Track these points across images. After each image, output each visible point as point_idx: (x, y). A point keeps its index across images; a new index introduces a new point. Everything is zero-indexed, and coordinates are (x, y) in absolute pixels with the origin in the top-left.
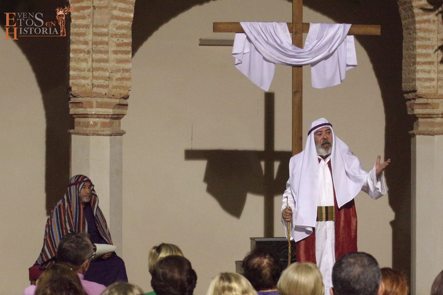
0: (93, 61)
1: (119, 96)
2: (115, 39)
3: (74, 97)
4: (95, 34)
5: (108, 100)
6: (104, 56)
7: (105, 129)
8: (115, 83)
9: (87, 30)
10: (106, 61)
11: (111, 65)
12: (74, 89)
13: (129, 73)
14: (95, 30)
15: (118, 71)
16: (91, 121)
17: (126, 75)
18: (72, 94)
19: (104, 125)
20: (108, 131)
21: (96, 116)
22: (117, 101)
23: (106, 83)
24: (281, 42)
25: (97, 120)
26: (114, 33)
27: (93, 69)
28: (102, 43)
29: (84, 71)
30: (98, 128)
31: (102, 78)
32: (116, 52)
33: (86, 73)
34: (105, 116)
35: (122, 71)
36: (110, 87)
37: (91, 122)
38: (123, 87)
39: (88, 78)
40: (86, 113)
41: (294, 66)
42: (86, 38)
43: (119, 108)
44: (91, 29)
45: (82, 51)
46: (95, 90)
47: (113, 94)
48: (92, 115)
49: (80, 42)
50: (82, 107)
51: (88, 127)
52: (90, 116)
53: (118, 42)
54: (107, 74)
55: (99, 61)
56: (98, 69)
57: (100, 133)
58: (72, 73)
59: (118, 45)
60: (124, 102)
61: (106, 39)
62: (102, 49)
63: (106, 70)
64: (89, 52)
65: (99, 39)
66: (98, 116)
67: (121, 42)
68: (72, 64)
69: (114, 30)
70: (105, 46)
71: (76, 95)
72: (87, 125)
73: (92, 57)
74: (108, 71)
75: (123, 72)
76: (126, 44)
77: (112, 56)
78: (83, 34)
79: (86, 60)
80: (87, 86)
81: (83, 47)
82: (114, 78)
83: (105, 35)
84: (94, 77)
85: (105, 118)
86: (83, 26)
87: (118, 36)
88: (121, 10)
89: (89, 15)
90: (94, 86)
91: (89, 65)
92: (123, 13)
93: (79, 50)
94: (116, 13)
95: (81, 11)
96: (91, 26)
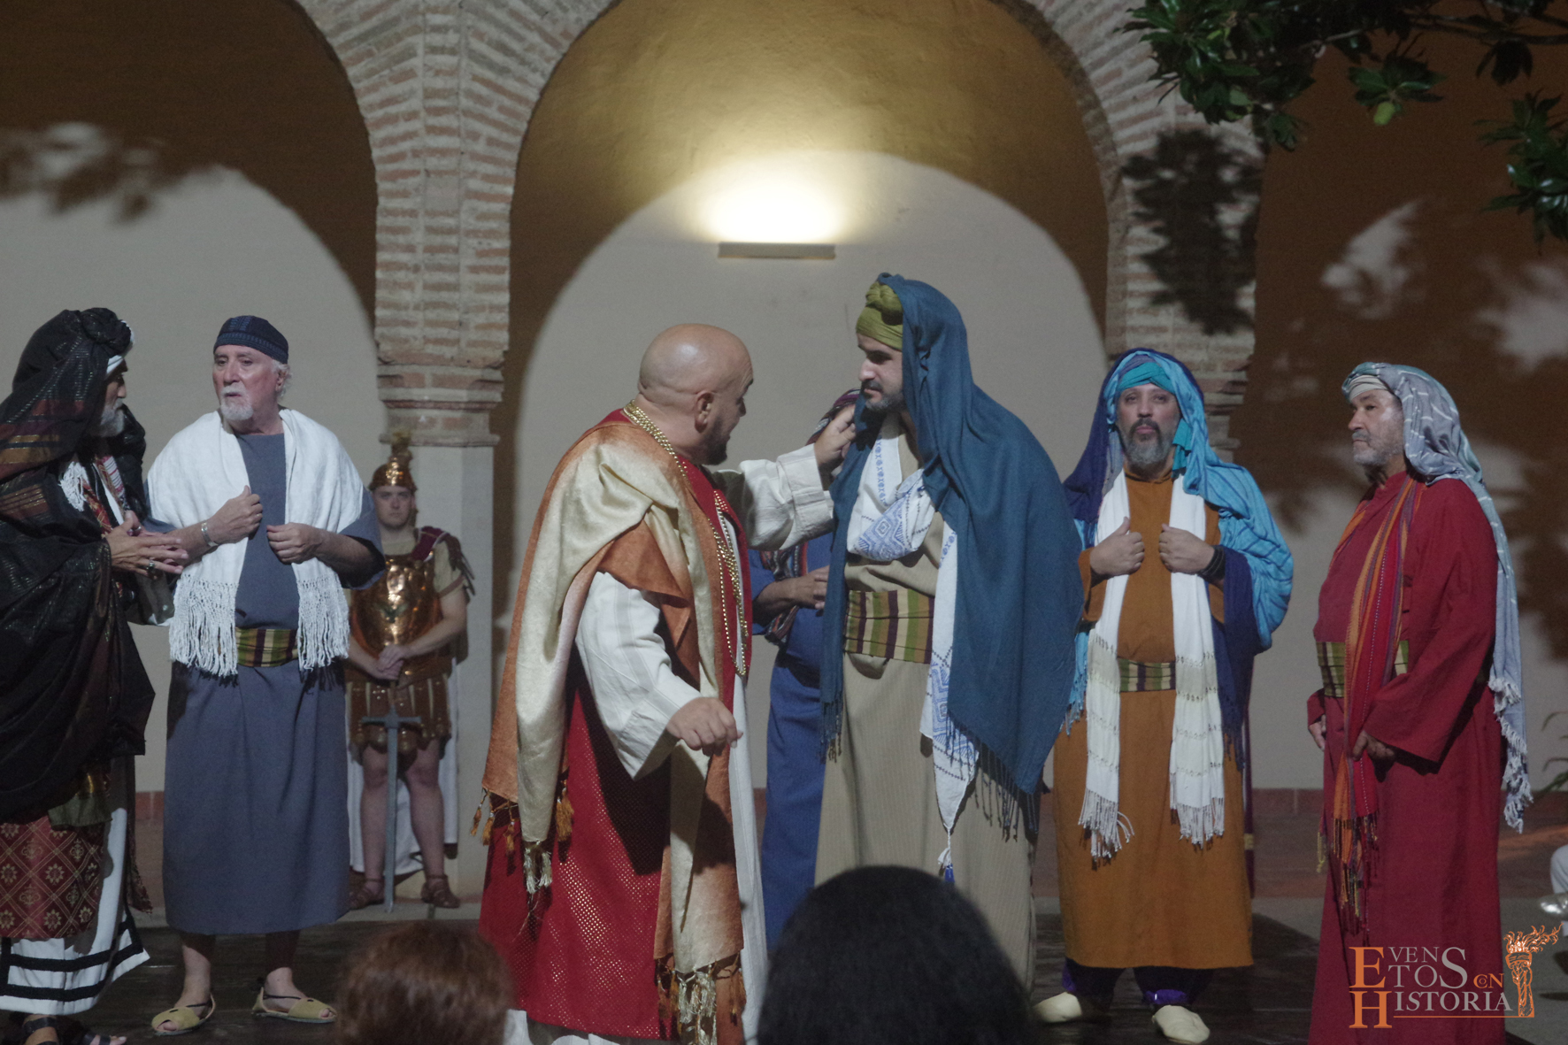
0: (425, 287)
1: (479, 363)
2: (473, 242)
3: (386, 363)
4: (429, 230)
5: (457, 371)
6: (449, 278)
7: (452, 432)
8: (473, 335)
9: (414, 220)
10: (455, 287)
11: (466, 296)
12: (385, 349)
14: (432, 222)
15: (481, 309)
16: (423, 415)
17: (497, 317)
18: (380, 359)
19: (450, 424)
20: (457, 435)
21: (432, 405)
22: (477, 373)
23: (454, 334)
25: (435, 413)
26: (471, 228)
27: (426, 305)
28: (443, 249)
29: (406, 308)
30: (438, 430)
31: (444, 324)
32: (474, 269)
33: (411, 312)
34: (450, 406)
35: (487, 311)
36: (463, 344)
37: (423, 419)
38: (491, 343)
39: (416, 323)
40: (407, 397)
42: (410, 237)
43: (481, 389)
44: (421, 220)
45: (400, 266)
46: (430, 349)
47: (467, 358)
48: (423, 402)
49: (396, 247)
50: (402, 386)
51: (415, 427)
52: (419, 405)
53: (480, 248)
54: (455, 316)
55: (438, 287)
56: (438, 305)
57: (440, 441)
58: (380, 313)
59: (481, 254)
60: (491, 375)
61: (453, 240)
62: (445, 262)
63: (453, 307)
64: (416, 269)
65: (438, 240)
66: (437, 405)
67: (485, 246)
68: (381, 294)
69: (472, 221)
70: (452, 256)
71: (387, 360)
72: (415, 423)
73: (424, 280)
74: (458, 310)
75: (491, 312)
76: (498, 252)
77: (467, 278)
78: (404, 230)
79: (409, 286)
80: (412, 340)
81: (404, 257)
82: (472, 325)
83: (451, 231)
84: (430, 323)
85: (451, 408)
86: (404, 213)
87: (481, 235)
88: (487, 178)
89: (417, 190)
90: (427, 341)
91: (418, 295)
92: (490, 185)
93: (394, 263)
94: (475, 184)
95: (401, 181)
96: (422, 213)
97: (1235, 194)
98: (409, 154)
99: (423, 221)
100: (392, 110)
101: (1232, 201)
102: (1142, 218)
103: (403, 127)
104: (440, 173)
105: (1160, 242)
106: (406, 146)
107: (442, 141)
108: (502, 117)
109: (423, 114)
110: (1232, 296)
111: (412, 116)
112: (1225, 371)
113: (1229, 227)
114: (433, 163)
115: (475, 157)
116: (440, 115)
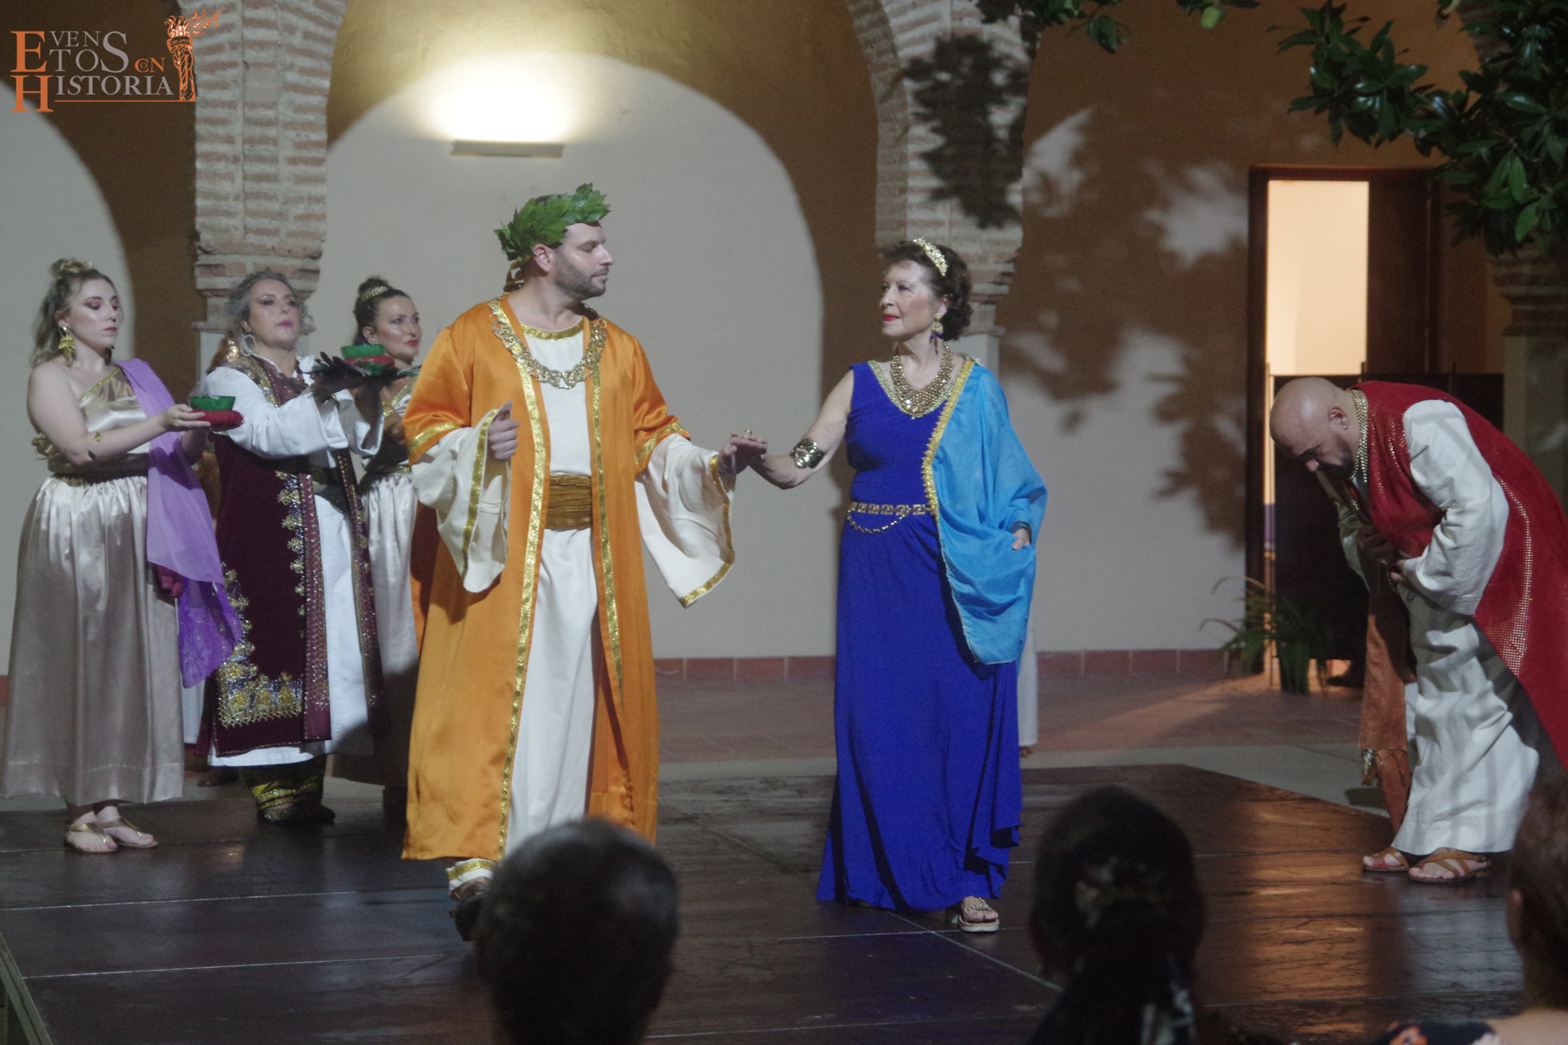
0: (245, 178)
1: (301, 253)
2: (291, 134)
3: (206, 253)
4: (249, 121)
6: (269, 169)
8: (292, 226)
9: (232, 111)
10: (274, 178)
11: (285, 187)
12: (206, 238)
13: (321, 205)
14: (251, 114)
15: (300, 199)
17: (316, 208)
18: (200, 248)
22: (298, 263)
23: (275, 224)
26: (289, 119)
27: (247, 196)
28: (264, 140)
29: (226, 198)
31: (265, 214)
32: (293, 161)
33: (231, 203)
35: (306, 201)
36: (283, 233)
38: (308, 234)
39: (236, 213)
42: (229, 129)
43: (300, 278)
44: (240, 111)
45: (220, 157)
46: (251, 238)
47: (288, 248)
49: (214, 138)
50: (224, 275)
53: (298, 140)
54: (276, 206)
55: (259, 178)
56: (258, 195)
58: (200, 203)
59: (300, 146)
60: (311, 265)
61: (272, 132)
62: (264, 153)
63: (273, 197)
65: (257, 131)
67: (304, 139)
68: (201, 184)
69: (290, 113)
70: (272, 148)
71: (210, 249)
73: (244, 171)
74: (278, 200)
75: (309, 203)
76: (316, 144)
77: (286, 170)
78: (223, 122)
79: (230, 177)
80: (233, 230)
81: (223, 148)
82: (292, 215)
83: (271, 123)
84: (249, 213)
86: (223, 104)
87: (299, 127)
88: (304, 71)
89: (235, 82)
90: (247, 230)
91: (238, 185)
92: (307, 78)
93: (214, 154)
94: (292, 77)
95: (219, 72)
96: (240, 104)
97: (1005, 97)
98: (227, 47)
99: (242, 112)
101: (1002, 103)
102: (922, 118)
103: (220, 19)
104: (258, 65)
105: (937, 141)
106: (223, 38)
107: (260, 34)
108: (318, 11)
109: (240, 7)
110: (1003, 192)
111: (229, 8)
112: (997, 262)
113: (999, 127)
114: (251, 55)
115: (292, 50)
116: (257, 8)
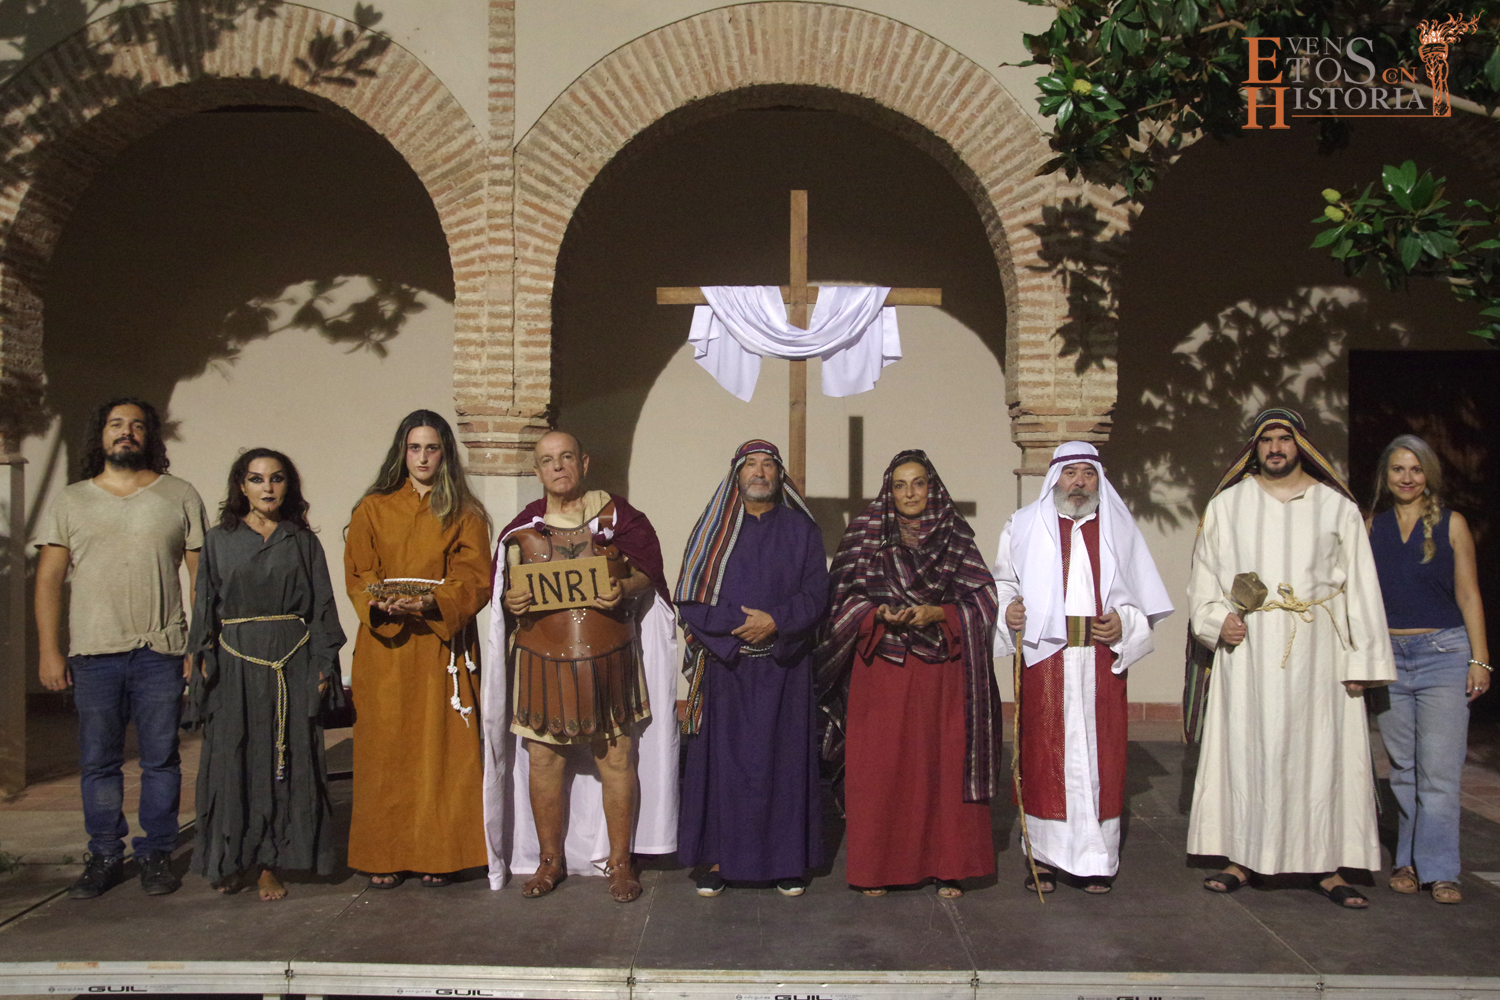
0: (489, 357)
1: (529, 414)
2: (524, 323)
3: (461, 414)
4: (492, 315)
5: (510, 419)
6: (507, 350)
7: (510, 465)
8: (523, 393)
9: (481, 308)
10: (510, 357)
11: (518, 364)
12: (460, 403)
13: (546, 377)
14: (493, 309)
15: (529, 373)
16: (489, 452)
17: (540, 379)
19: (508, 459)
20: (513, 468)
21: (494, 445)
22: (526, 421)
23: (509, 392)
24: (768, 319)
25: (497, 451)
26: (522, 313)
27: (489, 371)
28: (501, 329)
29: (475, 373)
30: (499, 463)
31: (502, 384)
32: (525, 344)
33: (479, 377)
34: (508, 445)
35: (534, 374)
36: (516, 400)
37: (489, 455)
38: (537, 399)
39: (482, 384)
40: (477, 439)
41: (793, 359)
42: (477, 321)
43: (531, 433)
45: (471, 343)
46: (492, 403)
47: (519, 410)
48: (487, 442)
50: (472, 431)
51: (483, 462)
52: (484, 445)
53: (529, 328)
54: (510, 379)
55: (498, 358)
56: (496, 371)
57: (500, 471)
58: (457, 377)
59: (530, 332)
60: (538, 422)
61: (509, 323)
62: (504, 339)
63: (510, 372)
64: (482, 344)
65: (497, 322)
66: (498, 445)
67: (533, 327)
68: (457, 363)
69: (523, 308)
70: (507, 334)
72: (483, 459)
73: (488, 352)
74: (513, 374)
75: (537, 375)
76: (542, 331)
77: (520, 350)
78: (474, 316)
79: (478, 357)
81: (474, 336)
82: (524, 385)
83: (505, 316)
84: (491, 384)
85: (508, 448)
86: (474, 303)
87: (531, 318)
88: (534, 276)
89: (483, 286)
90: (490, 397)
91: (485, 363)
92: (536, 281)
93: (468, 340)
94: (525, 281)
95: (471, 280)
96: (486, 303)
98: (478, 260)
99: (487, 308)
100: (465, 227)
103: (474, 240)
104: (499, 273)
106: (475, 254)
107: (501, 249)
108: (544, 231)
109: (487, 230)
111: (480, 231)
112: (1095, 415)
114: (493, 265)
115: (526, 261)
116: (498, 230)
